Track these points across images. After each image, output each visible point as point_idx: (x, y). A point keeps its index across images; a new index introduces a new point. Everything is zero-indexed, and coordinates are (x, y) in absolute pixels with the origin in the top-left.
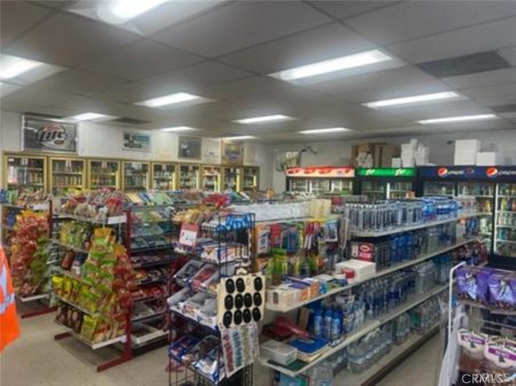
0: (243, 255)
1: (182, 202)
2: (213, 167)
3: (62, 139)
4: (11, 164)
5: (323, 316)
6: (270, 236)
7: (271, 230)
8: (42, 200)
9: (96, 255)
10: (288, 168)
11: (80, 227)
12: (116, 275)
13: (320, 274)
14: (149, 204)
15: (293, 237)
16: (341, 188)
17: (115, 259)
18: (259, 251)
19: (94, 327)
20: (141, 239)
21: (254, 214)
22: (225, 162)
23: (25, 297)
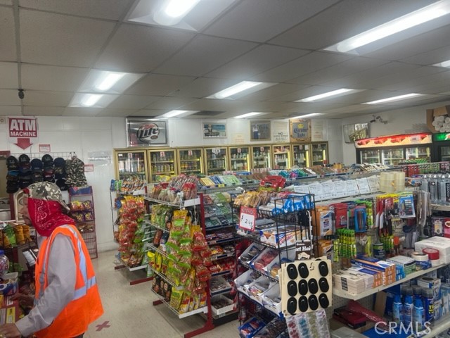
0: (304, 238)
1: (249, 182)
2: (282, 146)
3: (156, 134)
4: (120, 159)
5: (403, 301)
6: (334, 216)
7: (335, 210)
8: (140, 186)
9: (175, 235)
10: (357, 140)
11: (164, 209)
12: (193, 253)
13: (397, 254)
14: (219, 186)
15: (361, 216)
16: (417, 155)
17: (192, 238)
18: (323, 233)
19: (180, 298)
20: (216, 218)
21: (314, 195)
22: (294, 140)
23: (131, 267)
